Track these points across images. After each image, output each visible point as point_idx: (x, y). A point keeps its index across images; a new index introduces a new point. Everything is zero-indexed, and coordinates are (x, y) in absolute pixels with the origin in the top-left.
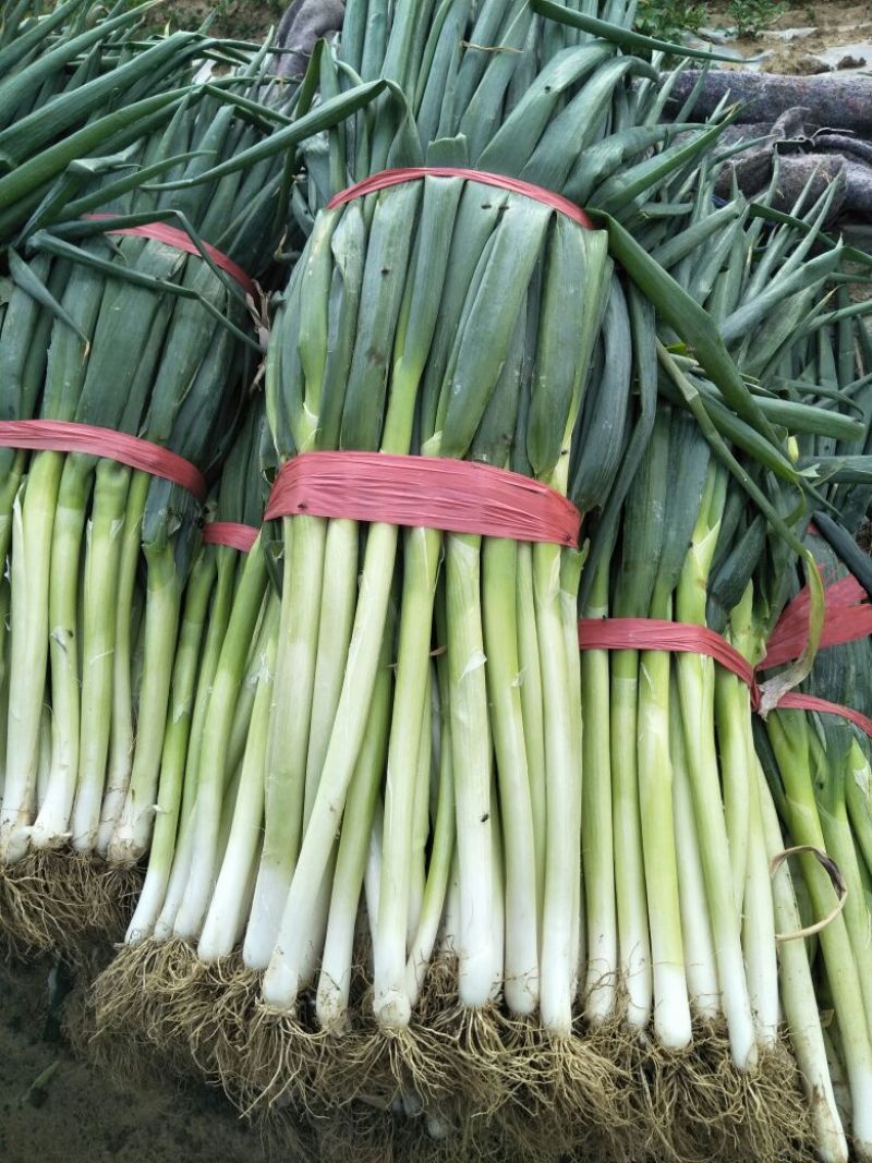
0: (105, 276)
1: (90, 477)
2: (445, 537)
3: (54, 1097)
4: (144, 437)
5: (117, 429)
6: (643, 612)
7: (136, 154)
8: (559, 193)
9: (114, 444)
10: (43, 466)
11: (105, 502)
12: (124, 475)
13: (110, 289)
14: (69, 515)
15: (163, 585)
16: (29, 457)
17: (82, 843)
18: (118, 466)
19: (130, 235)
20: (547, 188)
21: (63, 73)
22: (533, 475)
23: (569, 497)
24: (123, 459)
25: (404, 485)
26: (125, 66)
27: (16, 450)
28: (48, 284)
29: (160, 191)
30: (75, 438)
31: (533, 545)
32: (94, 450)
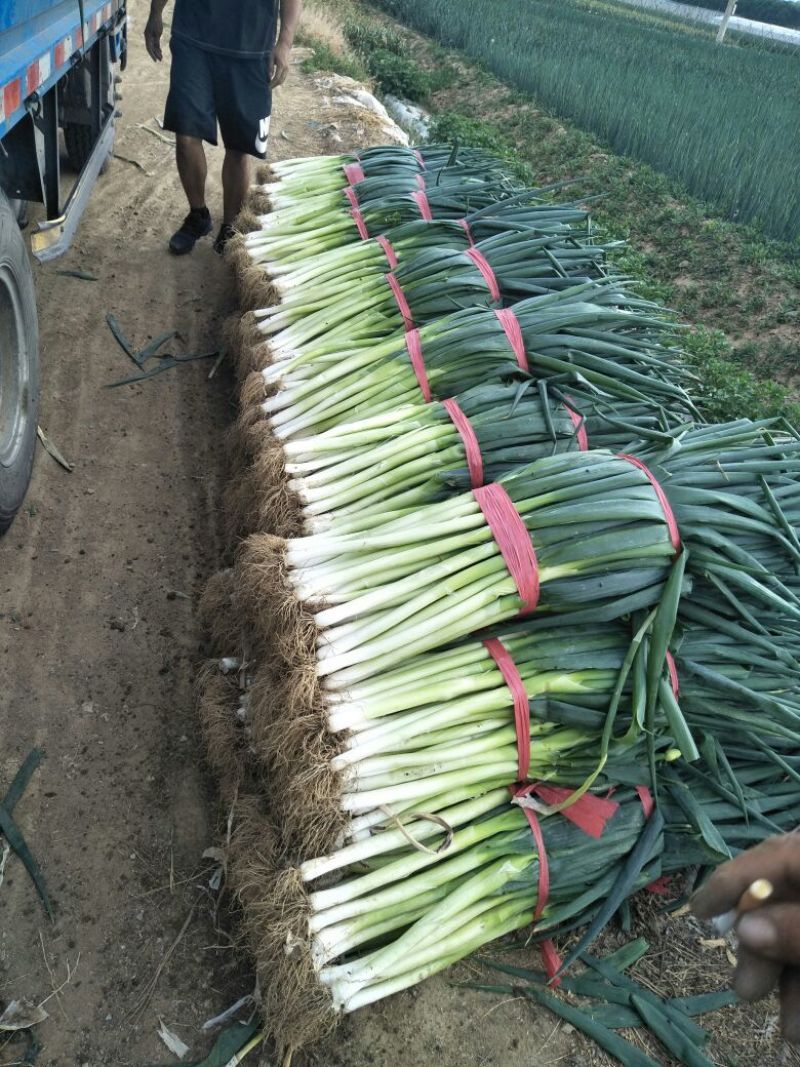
0: (542, 410)
1: (454, 443)
2: (492, 539)
3: (174, 603)
4: (482, 455)
5: (479, 444)
6: (517, 660)
7: (610, 399)
8: (677, 524)
9: (471, 444)
10: (449, 427)
11: (446, 454)
12: (462, 455)
13: (538, 414)
14: (433, 444)
15: (424, 490)
16: (451, 422)
17: (306, 511)
18: (463, 451)
19: (569, 412)
20: (675, 518)
21: (630, 361)
22: (538, 559)
23: (541, 584)
24: (468, 451)
25: (503, 513)
26: (650, 378)
27: (449, 417)
28: (523, 396)
29: (597, 414)
30: (466, 431)
31: (510, 575)
32: (464, 439)
